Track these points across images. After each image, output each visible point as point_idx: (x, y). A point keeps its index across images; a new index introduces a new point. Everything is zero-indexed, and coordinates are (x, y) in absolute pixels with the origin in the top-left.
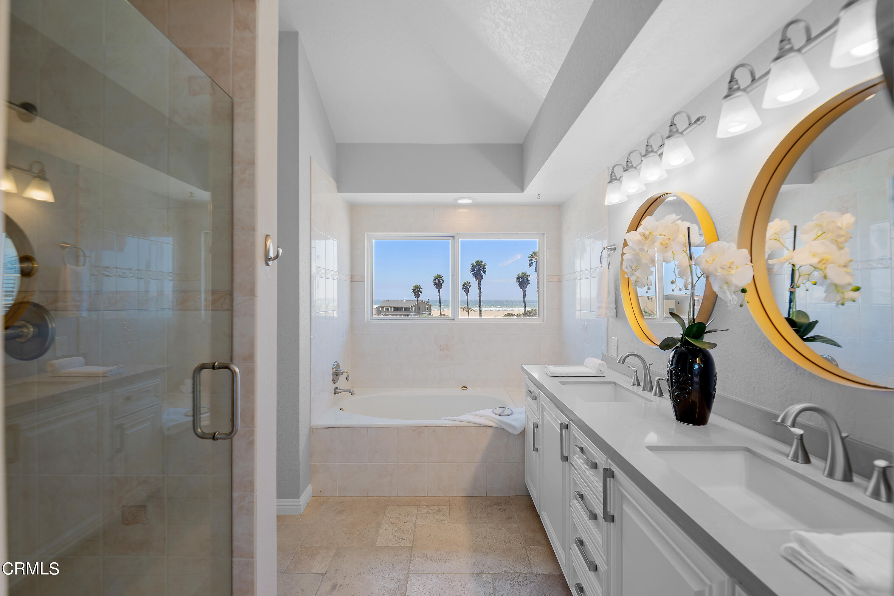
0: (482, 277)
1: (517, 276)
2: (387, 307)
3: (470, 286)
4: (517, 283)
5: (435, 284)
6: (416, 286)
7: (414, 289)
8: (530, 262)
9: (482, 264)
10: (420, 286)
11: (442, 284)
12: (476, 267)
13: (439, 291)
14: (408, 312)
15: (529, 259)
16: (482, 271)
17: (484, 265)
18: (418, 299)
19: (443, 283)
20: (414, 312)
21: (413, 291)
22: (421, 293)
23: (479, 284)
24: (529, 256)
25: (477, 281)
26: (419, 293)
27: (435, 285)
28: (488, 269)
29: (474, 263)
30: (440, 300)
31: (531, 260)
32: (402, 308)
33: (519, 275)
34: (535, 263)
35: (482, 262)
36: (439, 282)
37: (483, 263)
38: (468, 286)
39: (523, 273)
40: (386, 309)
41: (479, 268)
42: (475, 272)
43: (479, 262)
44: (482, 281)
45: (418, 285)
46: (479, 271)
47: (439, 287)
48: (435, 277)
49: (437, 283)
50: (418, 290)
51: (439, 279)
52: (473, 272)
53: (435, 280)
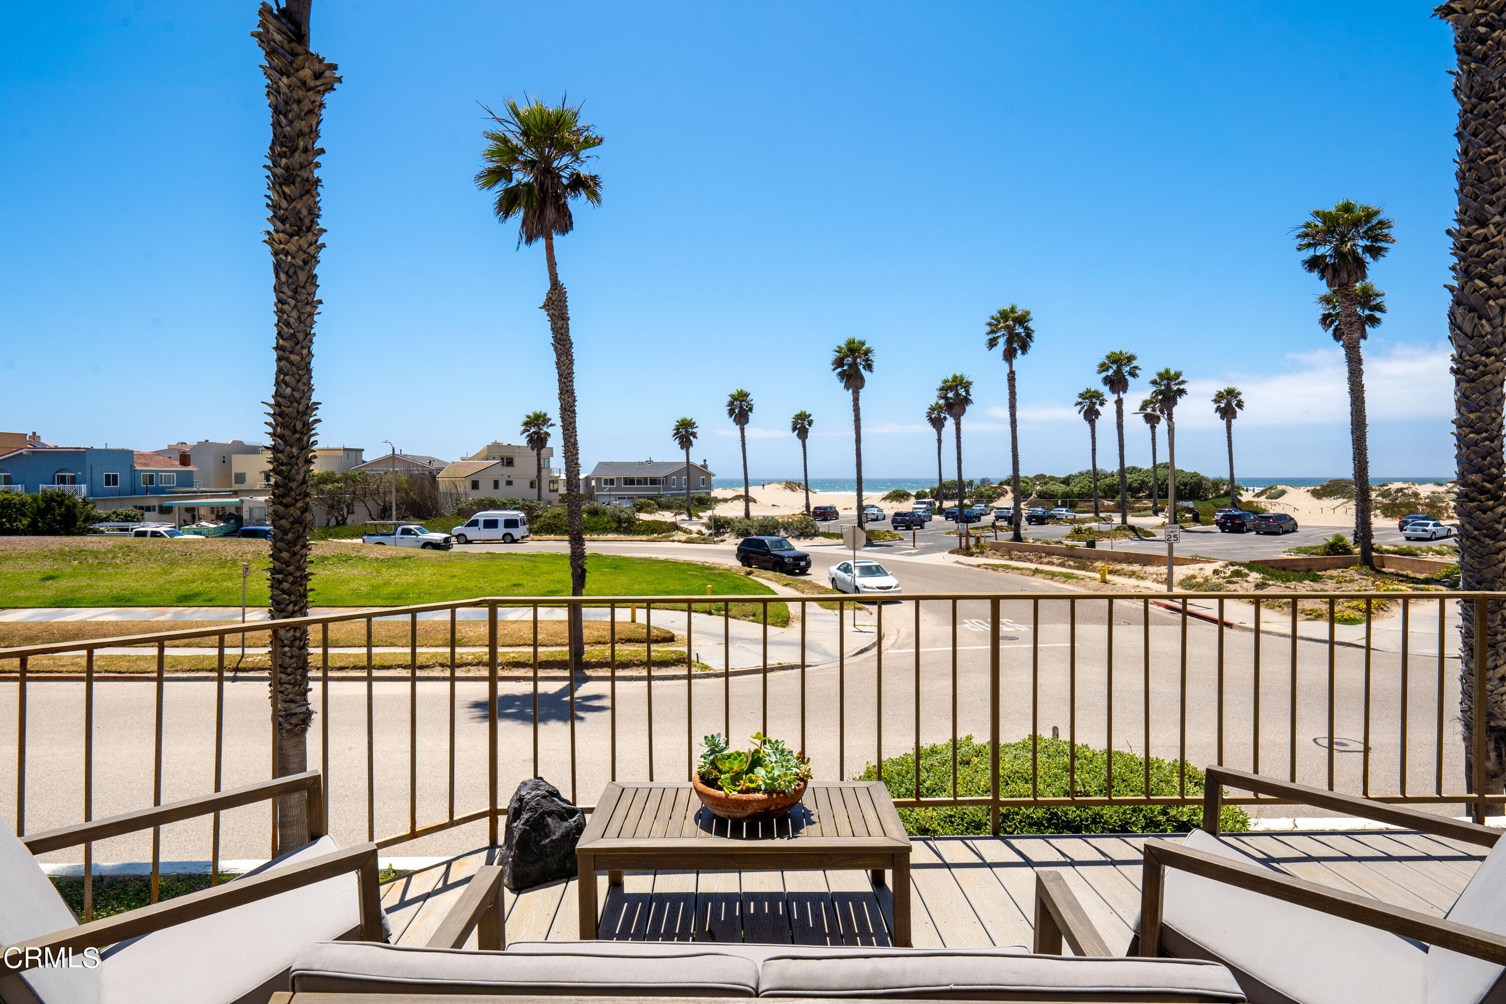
0: (862, 379)
1: (940, 384)
2: (608, 477)
3: (810, 423)
5: (731, 412)
6: (682, 421)
7: (677, 429)
9: (864, 348)
10: (693, 421)
11: (750, 414)
12: (848, 356)
13: (742, 430)
14: (659, 489)
15: (988, 329)
16: (861, 367)
17: (868, 352)
18: (687, 455)
19: (751, 410)
20: (674, 489)
21: (675, 434)
22: (695, 437)
23: (856, 400)
24: (989, 320)
25: (851, 391)
26: (691, 438)
27: (731, 416)
28: (875, 358)
29: (844, 346)
31: (992, 332)
32: (646, 479)
33: (946, 381)
34: (1005, 337)
35: (863, 344)
36: (741, 407)
37: (867, 346)
38: (806, 423)
39: (955, 378)
40: (606, 481)
41: (855, 359)
42: (845, 368)
43: (854, 342)
44: (862, 392)
45: (689, 419)
46: (854, 365)
47: (742, 420)
48: (732, 396)
49: (737, 411)
50: (687, 431)
51: (741, 401)
52: (839, 370)
53: (731, 404)
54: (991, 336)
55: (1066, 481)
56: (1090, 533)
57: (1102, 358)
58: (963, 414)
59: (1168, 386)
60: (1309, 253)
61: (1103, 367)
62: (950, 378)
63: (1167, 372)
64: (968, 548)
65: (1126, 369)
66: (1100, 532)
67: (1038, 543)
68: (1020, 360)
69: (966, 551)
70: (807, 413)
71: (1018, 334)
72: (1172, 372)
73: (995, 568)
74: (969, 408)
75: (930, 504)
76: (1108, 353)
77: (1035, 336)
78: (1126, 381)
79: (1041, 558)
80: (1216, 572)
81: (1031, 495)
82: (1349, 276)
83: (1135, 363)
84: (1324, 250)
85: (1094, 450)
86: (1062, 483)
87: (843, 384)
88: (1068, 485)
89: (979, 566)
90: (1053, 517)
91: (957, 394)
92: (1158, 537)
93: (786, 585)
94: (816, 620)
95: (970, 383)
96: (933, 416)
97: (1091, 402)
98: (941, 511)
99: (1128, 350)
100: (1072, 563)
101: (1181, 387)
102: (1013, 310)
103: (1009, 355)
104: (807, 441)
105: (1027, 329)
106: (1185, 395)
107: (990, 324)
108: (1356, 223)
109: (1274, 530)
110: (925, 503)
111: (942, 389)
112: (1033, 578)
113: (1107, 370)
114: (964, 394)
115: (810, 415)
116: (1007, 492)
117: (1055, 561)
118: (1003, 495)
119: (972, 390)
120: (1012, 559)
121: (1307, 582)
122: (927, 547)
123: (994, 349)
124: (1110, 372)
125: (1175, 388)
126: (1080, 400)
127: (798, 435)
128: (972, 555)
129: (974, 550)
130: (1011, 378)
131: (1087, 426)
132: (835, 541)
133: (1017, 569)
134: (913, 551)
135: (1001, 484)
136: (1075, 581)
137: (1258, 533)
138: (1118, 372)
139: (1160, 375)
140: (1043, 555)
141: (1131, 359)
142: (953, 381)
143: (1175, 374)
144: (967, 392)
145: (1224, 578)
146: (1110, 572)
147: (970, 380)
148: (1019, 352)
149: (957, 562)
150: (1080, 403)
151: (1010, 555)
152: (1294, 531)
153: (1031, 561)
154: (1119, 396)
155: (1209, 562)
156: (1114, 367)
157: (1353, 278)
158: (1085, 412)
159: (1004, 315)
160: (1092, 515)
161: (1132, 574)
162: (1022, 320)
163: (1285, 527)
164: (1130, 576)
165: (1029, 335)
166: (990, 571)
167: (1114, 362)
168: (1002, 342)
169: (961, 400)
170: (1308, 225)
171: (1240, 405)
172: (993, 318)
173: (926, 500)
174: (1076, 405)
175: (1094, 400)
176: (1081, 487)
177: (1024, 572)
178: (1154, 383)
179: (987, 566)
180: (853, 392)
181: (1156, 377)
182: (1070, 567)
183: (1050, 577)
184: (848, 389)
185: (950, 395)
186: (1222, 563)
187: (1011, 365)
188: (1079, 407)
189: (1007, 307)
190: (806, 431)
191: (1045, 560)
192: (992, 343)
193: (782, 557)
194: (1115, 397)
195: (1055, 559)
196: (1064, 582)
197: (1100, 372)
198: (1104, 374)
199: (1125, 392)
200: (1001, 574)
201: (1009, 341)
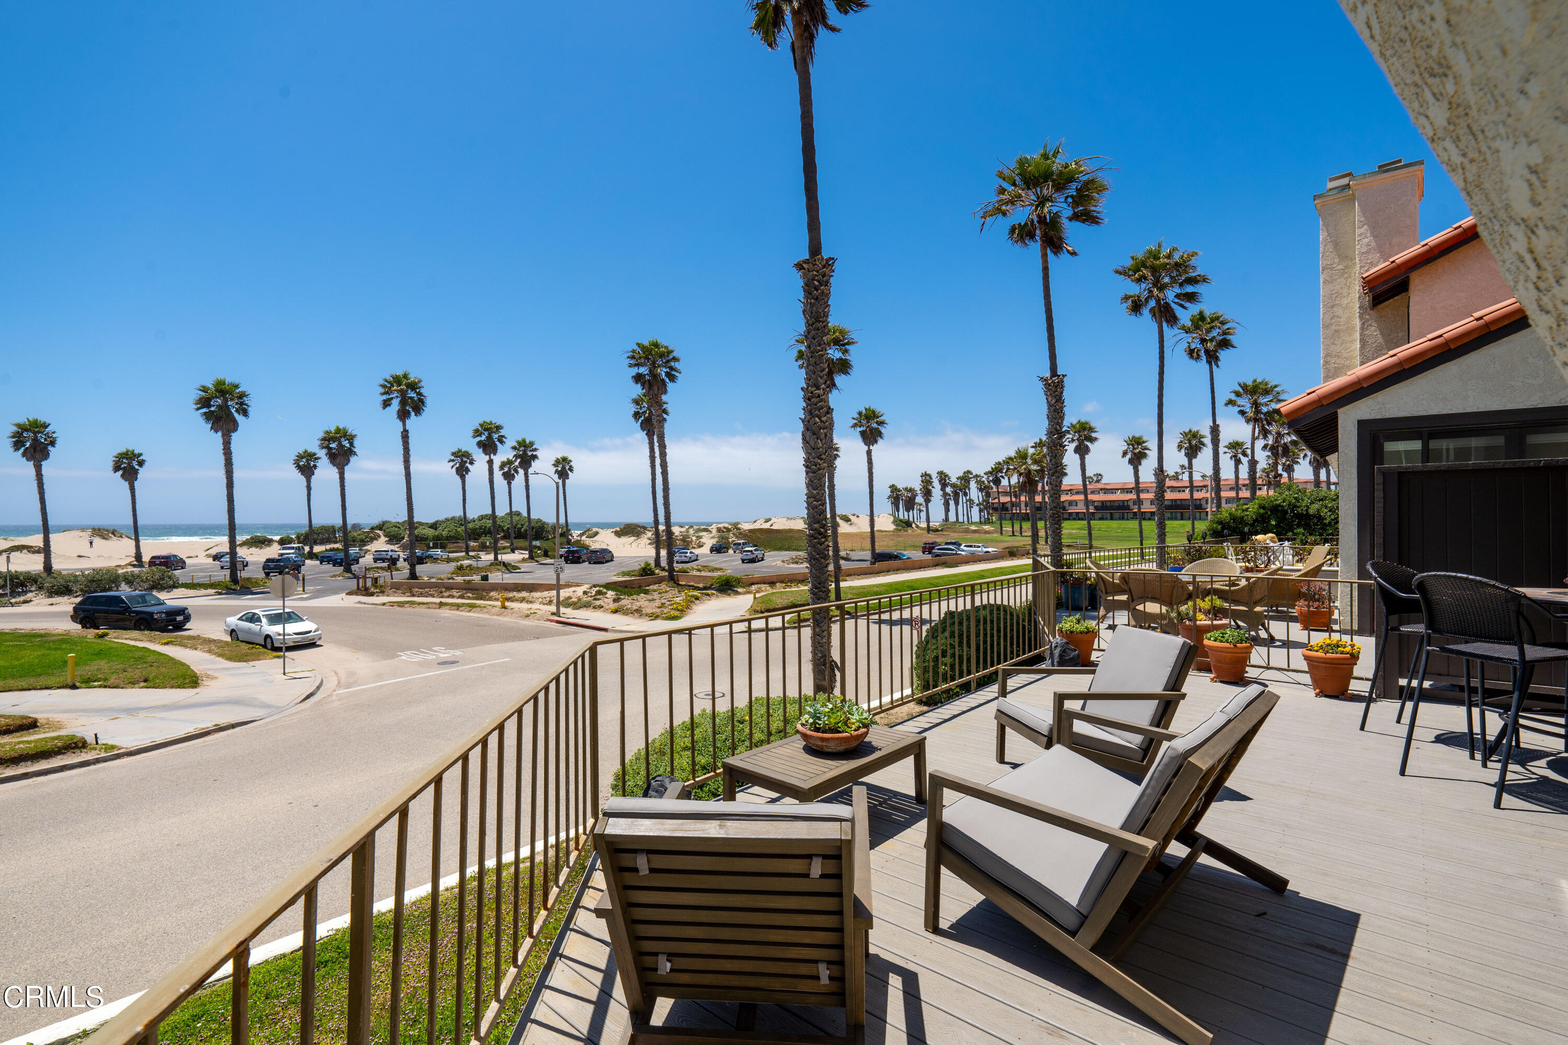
3: (141, 464)
9: (237, 391)
12: (216, 397)
15: (382, 390)
24: (382, 382)
25: (220, 434)
33: (327, 432)
35: (237, 386)
38: (135, 463)
39: (338, 430)
42: (212, 409)
43: (224, 384)
44: (234, 436)
46: (224, 408)
52: (205, 410)
54: (385, 397)
55: (434, 526)
56: (471, 569)
57: (476, 425)
58: (347, 464)
59: (525, 452)
60: (635, 371)
61: (477, 433)
62: (333, 429)
63: (524, 441)
64: (366, 589)
65: (495, 436)
66: (478, 568)
67: (433, 580)
68: (413, 422)
69: (367, 592)
70: (136, 452)
71: (412, 398)
72: (528, 442)
73: (401, 604)
74: (353, 459)
75: (298, 549)
76: (481, 421)
77: (428, 401)
78: (496, 446)
79: (441, 592)
80: (585, 593)
81: (403, 538)
82: (658, 390)
83: (502, 432)
84: (643, 370)
85: (464, 500)
86: (430, 527)
87: (210, 426)
88: (436, 529)
89: (384, 604)
90: (430, 557)
91: (340, 445)
92: (522, 570)
93: (167, 644)
94: (231, 675)
95: (355, 436)
96: (301, 463)
97: (462, 460)
98: (312, 556)
99: (497, 421)
100: (470, 595)
101: (534, 453)
102: (405, 376)
103: (403, 415)
104: (136, 483)
105: (419, 394)
106: (536, 460)
107: (383, 386)
108: (662, 356)
109: (600, 560)
110: (293, 548)
111: (324, 439)
112: (440, 611)
113: (480, 435)
114: (348, 445)
115: (140, 455)
116: (379, 536)
117: (455, 594)
118: (376, 539)
119: (356, 443)
120: (413, 596)
121: (642, 595)
122: (318, 591)
123: (388, 408)
124: (483, 438)
125: (530, 454)
126: (452, 458)
127: (122, 476)
128: (372, 594)
129: (372, 590)
130: (405, 435)
131: (458, 479)
132: (203, 592)
133: (423, 604)
134: (305, 596)
135: (372, 529)
136: (479, 609)
137: (590, 563)
138: (490, 437)
139: (518, 442)
140: (443, 590)
141: (499, 428)
142: (336, 433)
143: (530, 443)
144: (351, 444)
145: (591, 597)
146: (509, 599)
147: (354, 433)
148: (413, 414)
149: (359, 602)
150: (453, 461)
151: (411, 592)
152: (612, 560)
153: (433, 596)
154: (490, 457)
155: (578, 586)
156: (486, 433)
157: (660, 391)
158: (457, 468)
159: (397, 380)
160: (463, 554)
161: (522, 600)
162: (414, 386)
163: (607, 557)
164: (521, 602)
165: (422, 402)
166: (396, 608)
167: (486, 430)
169: (345, 451)
170: (633, 351)
171: (571, 469)
172: (386, 380)
173: (292, 545)
174: (449, 462)
175: (465, 459)
176: (449, 531)
177: (430, 606)
178: (514, 448)
179: (392, 604)
180: (223, 435)
181: (515, 444)
182: (469, 598)
183: (456, 608)
184: (216, 432)
185: (333, 445)
186: (588, 586)
187: (404, 425)
188: (452, 464)
189: (400, 373)
190: (136, 472)
191: (446, 594)
192: (386, 404)
193: (151, 614)
194: (487, 458)
195: (454, 592)
196: (470, 611)
197: (474, 437)
198: (479, 439)
199: (495, 454)
200: (408, 609)
201: (403, 402)
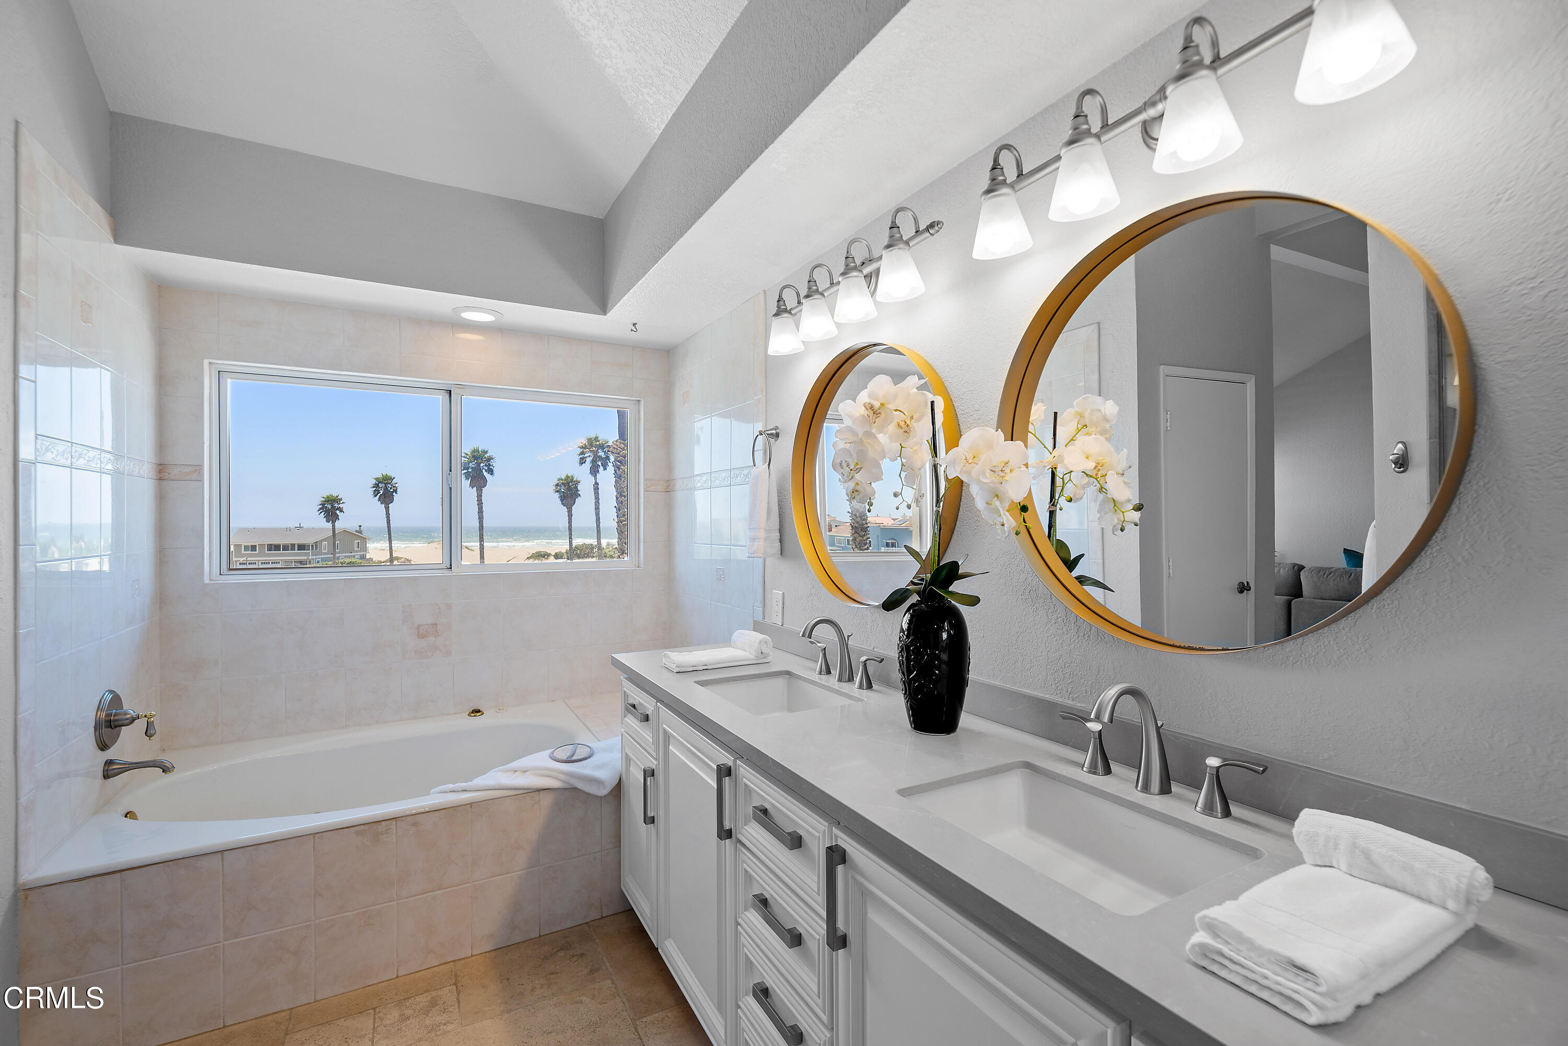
1: (556, 482)
2: (250, 544)
4: (557, 495)
5: (376, 493)
6: (328, 497)
7: (323, 505)
8: (581, 456)
10: (339, 497)
11: (394, 494)
13: (387, 509)
14: (308, 554)
16: (484, 471)
17: (490, 459)
18: (334, 526)
19: (396, 491)
20: (324, 554)
21: (321, 509)
22: (341, 511)
23: (479, 497)
26: (338, 512)
28: (496, 465)
30: (389, 527)
31: (582, 453)
32: (293, 546)
34: (591, 458)
36: (386, 489)
37: (488, 455)
40: (246, 548)
41: (479, 464)
45: (335, 495)
47: (387, 500)
48: (377, 479)
49: (382, 492)
50: (333, 507)
51: (385, 484)
53: (376, 486)
168: (589, 460)
